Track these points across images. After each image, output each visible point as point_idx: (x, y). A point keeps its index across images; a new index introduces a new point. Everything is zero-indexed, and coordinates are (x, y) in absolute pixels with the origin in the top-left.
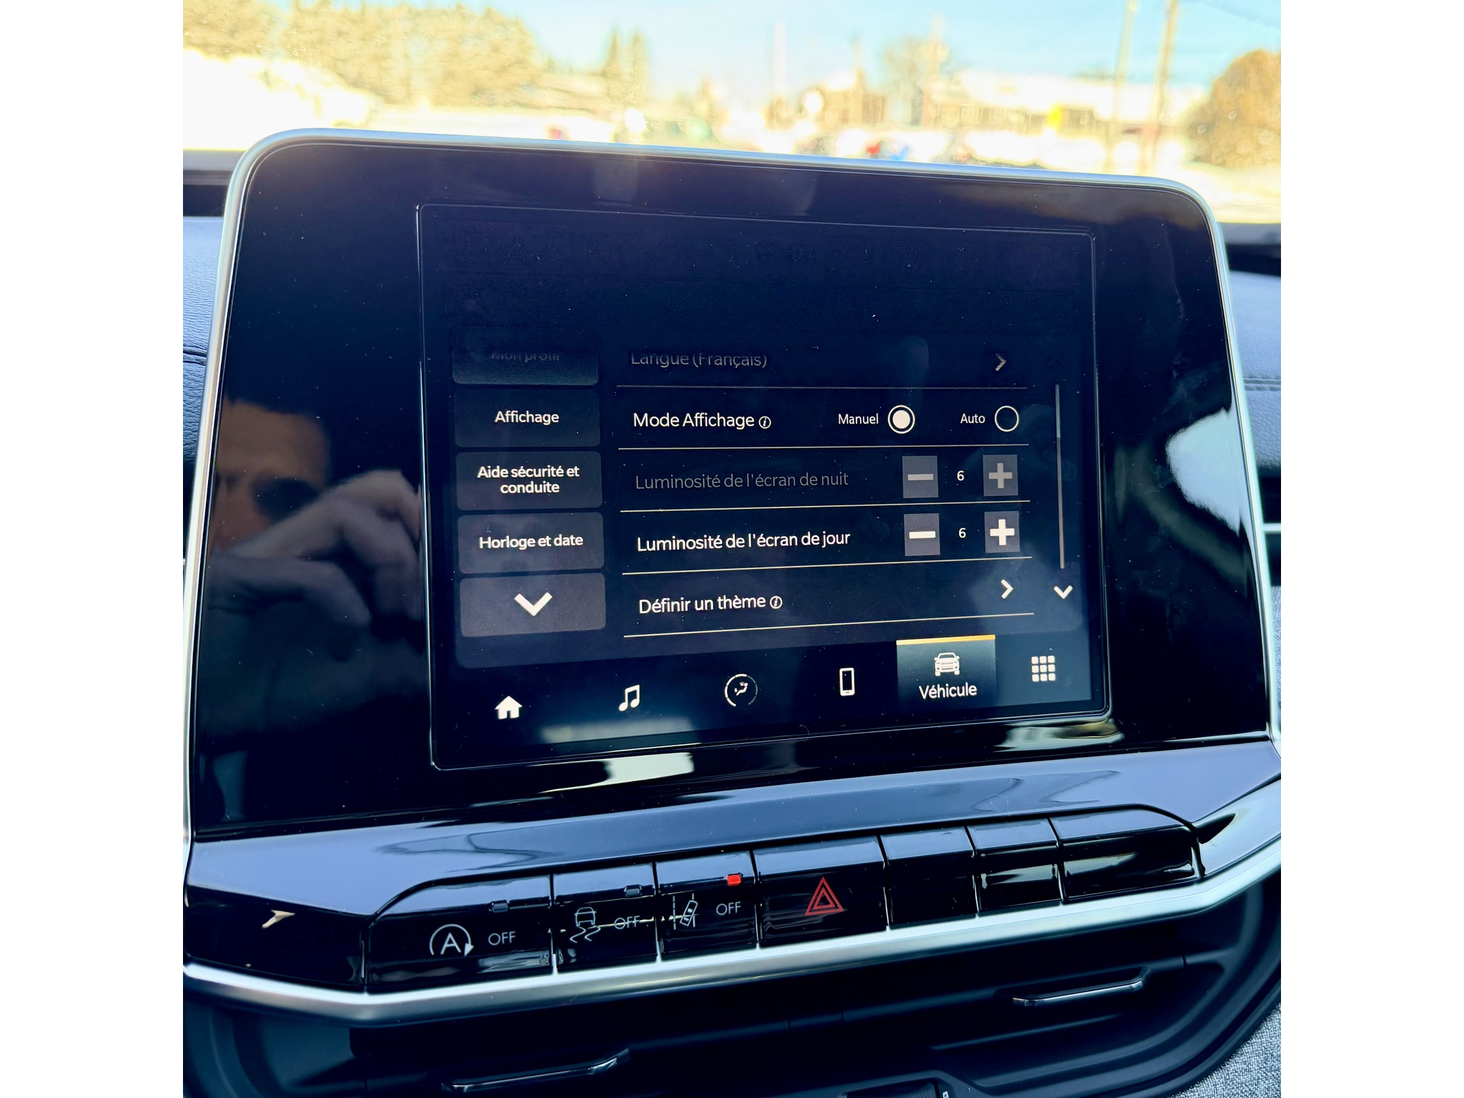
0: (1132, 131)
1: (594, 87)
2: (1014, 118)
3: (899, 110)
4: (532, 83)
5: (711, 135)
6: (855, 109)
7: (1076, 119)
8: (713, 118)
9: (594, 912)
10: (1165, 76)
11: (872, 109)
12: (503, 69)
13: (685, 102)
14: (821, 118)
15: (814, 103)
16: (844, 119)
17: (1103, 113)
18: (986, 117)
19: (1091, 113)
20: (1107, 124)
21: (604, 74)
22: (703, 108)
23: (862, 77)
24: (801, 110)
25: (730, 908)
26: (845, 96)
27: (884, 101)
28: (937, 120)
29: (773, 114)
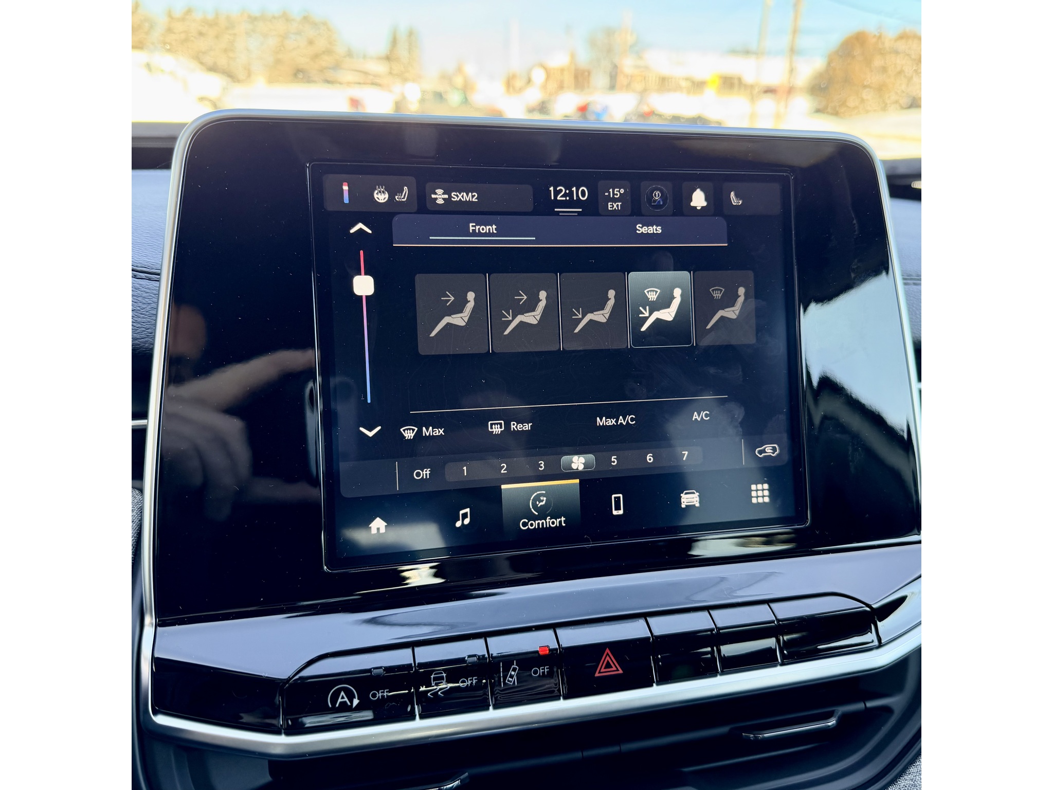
0: (770, 91)
1: (380, 68)
2: (684, 84)
3: (600, 80)
4: (337, 66)
5: (466, 101)
6: (568, 79)
7: (729, 83)
8: (466, 88)
9: (444, 675)
10: (793, 51)
11: (581, 79)
12: (316, 57)
13: (446, 78)
14: (544, 87)
15: (539, 76)
16: (561, 87)
17: (749, 79)
18: (664, 84)
19: (740, 79)
20: (752, 87)
21: (388, 58)
22: (459, 81)
23: (573, 56)
24: (529, 81)
25: (541, 671)
26: (562, 70)
27: (589, 73)
28: (628, 87)
29: (509, 83)
